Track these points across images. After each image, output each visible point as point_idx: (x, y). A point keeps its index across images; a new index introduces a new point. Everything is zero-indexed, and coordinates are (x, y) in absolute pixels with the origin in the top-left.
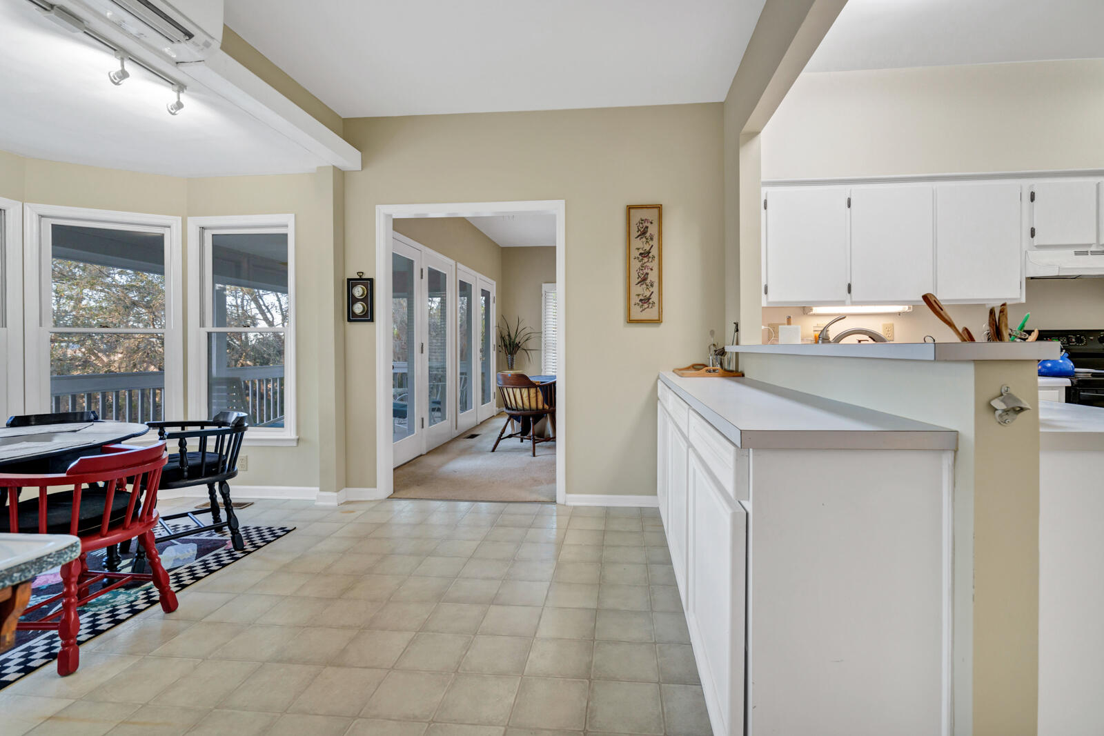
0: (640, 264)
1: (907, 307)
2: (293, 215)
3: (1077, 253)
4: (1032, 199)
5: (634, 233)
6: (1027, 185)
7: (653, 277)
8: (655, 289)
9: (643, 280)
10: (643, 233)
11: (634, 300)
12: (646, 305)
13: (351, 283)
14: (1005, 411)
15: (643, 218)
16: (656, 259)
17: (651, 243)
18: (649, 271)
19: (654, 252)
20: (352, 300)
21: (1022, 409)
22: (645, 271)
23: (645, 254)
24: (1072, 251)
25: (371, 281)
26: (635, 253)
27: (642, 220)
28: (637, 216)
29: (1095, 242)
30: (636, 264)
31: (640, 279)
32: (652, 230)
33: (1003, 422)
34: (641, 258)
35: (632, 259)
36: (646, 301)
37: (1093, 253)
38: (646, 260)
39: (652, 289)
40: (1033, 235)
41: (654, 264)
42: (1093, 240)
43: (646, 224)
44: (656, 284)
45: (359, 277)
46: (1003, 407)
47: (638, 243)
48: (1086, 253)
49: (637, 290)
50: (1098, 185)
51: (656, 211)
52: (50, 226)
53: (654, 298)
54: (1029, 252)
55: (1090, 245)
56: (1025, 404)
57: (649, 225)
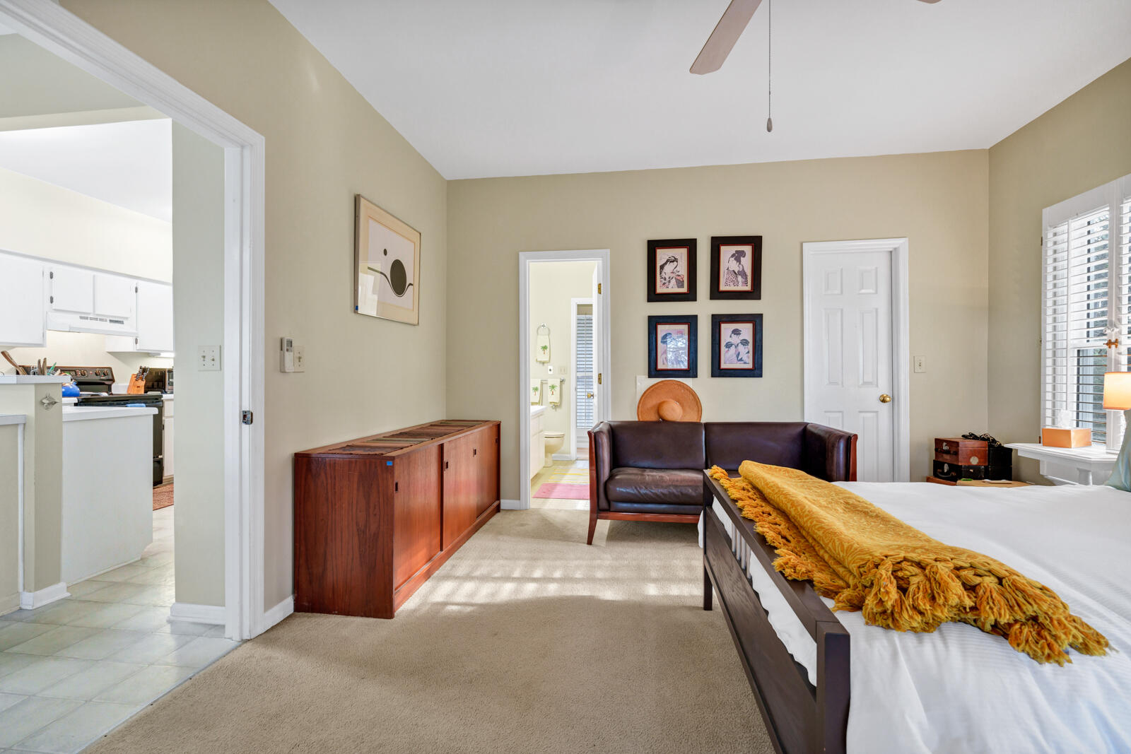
3: (81, 318)
4: (51, 277)
6: (49, 267)
14: (48, 404)
21: (55, 403)
24: (78, 316)
29: (92, 312)
33: (47, 409)
37: (91, 319)
40: (52, 302)
42: (91, 311)
46: (48, 402)
48: (87, 318)
50: (94, 276)
54: (49, 313)
55: (89, 314)
56: (57, 401)
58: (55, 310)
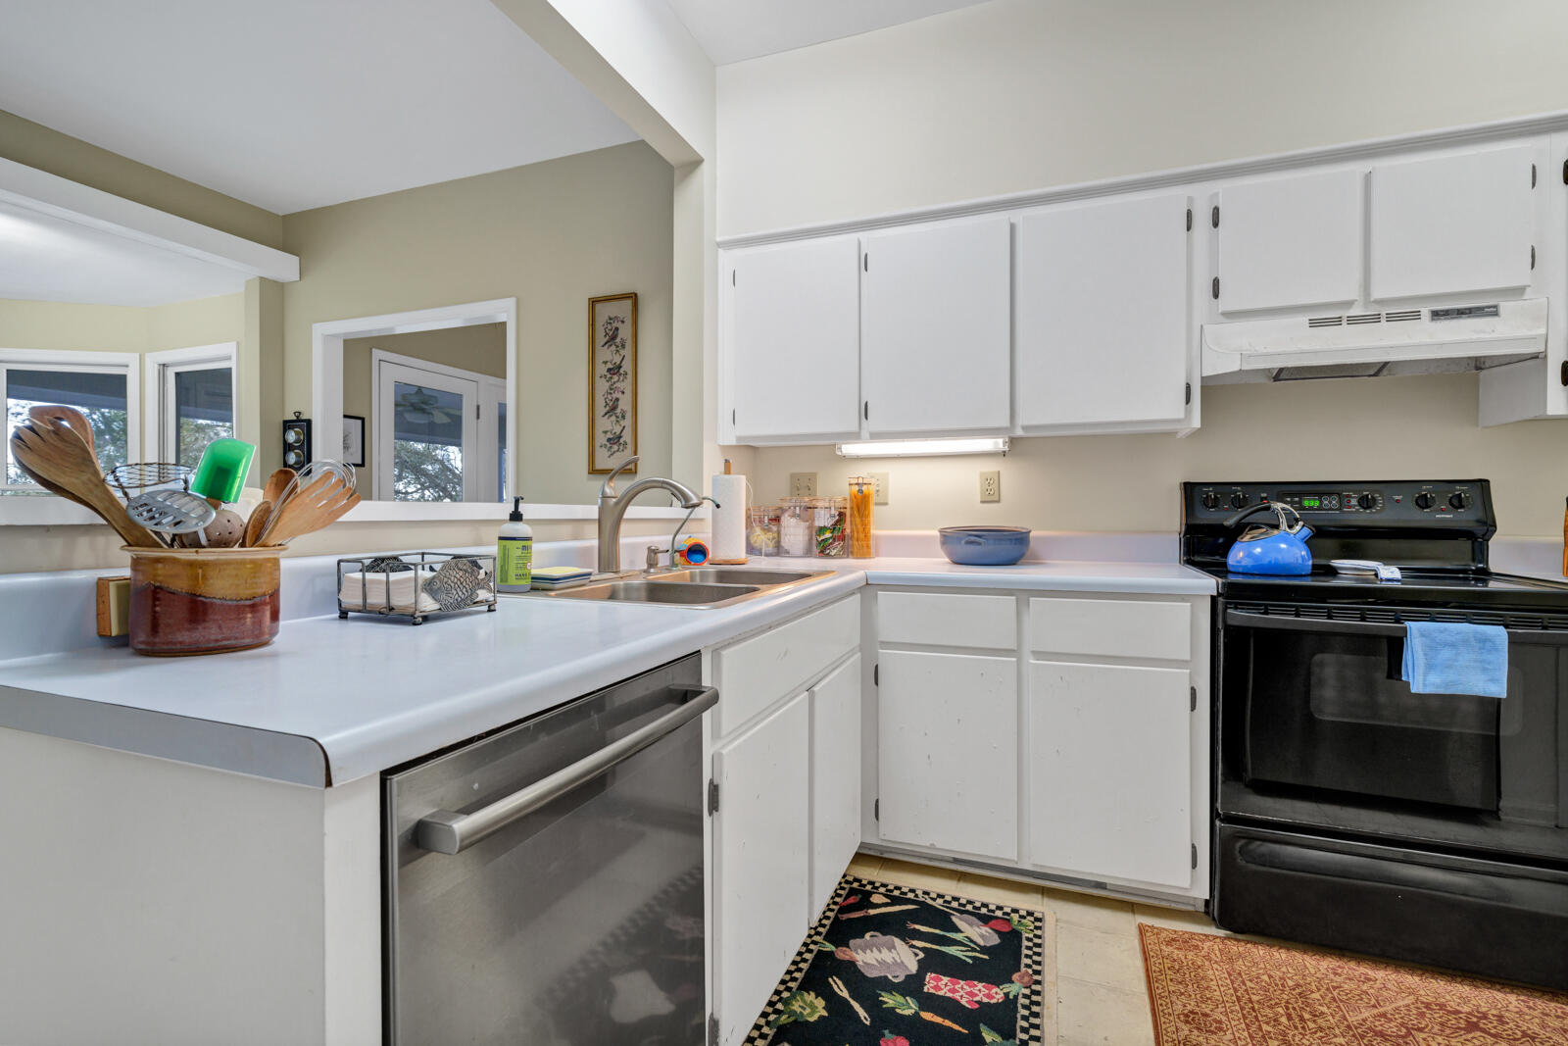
0: (608, 384)
1: (1001, 441)
2: (235, 343)
3: (1314, 323)
4: (1215, 223)
5: (601, 339)
6: (1201, 196)
7: (625, 404)
8: (628, 422)
9: (612, 409)
10: (612, 339)
11: (601, 439)
12: (615, 447)
13: (287, 425)
15: (612, 316)
16: (630, 377)
17: (622, 352)
18: (619, 395)
19: (627, 366)
20: (287, 448)
22: (615, 396)
23: (615, 370)
24: (1304, 319)
25: (309, 422)
26: (601, 369)
27: (610, 319)
28: (605, 311)
29: (1359, 296)
30: (602, 386)
31: (608, 408)
32: (625, 332)
34: (609, 376)
35: (597, 378)
36: (615, 440)
37: (1354, 320)
38: (616, 378)
39: (623, 423)
40: (1216, 292)
41: (626, 385)
42: (1353, 293)
43: (615, 325)
44: (629, 416)
45: (295, 418)
47: (606, 354)
48: (1338, 321)
49: (605, 424)
50: (1367, 177)
51: (629, 303)
52: (5, 371)
53: (627, 437)
54: (1208, 326)
55: (1349, 304)
57: (619, 325)
58: (1231, 315)
